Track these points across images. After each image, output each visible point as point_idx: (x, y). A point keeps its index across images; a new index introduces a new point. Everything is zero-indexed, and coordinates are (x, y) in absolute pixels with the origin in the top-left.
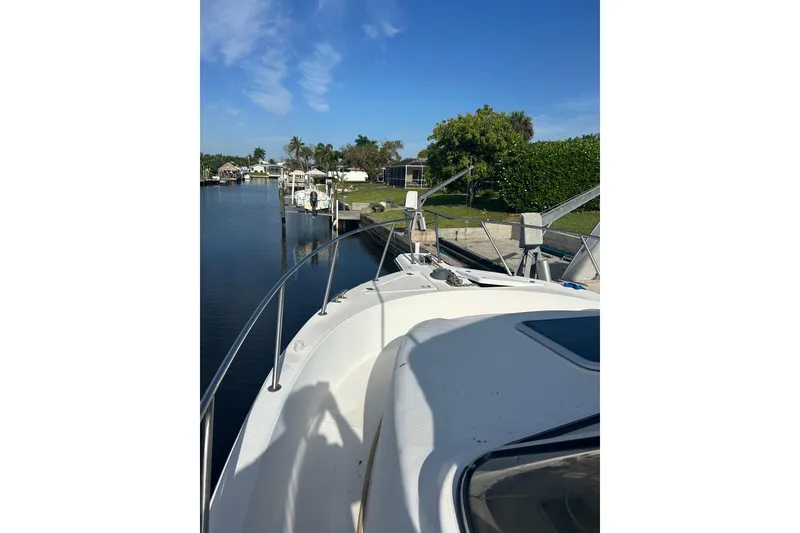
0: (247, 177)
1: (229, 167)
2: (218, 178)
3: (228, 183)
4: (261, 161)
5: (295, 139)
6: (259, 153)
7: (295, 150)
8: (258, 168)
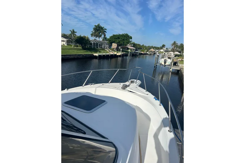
0: (158, 53)
1: (152, 50)
2: (148, 53)
3: (151, 54)
4: (163, 48)
5: (175, 42)
6: (164, 46)
7: (174, 45)
8: (162, 50)
